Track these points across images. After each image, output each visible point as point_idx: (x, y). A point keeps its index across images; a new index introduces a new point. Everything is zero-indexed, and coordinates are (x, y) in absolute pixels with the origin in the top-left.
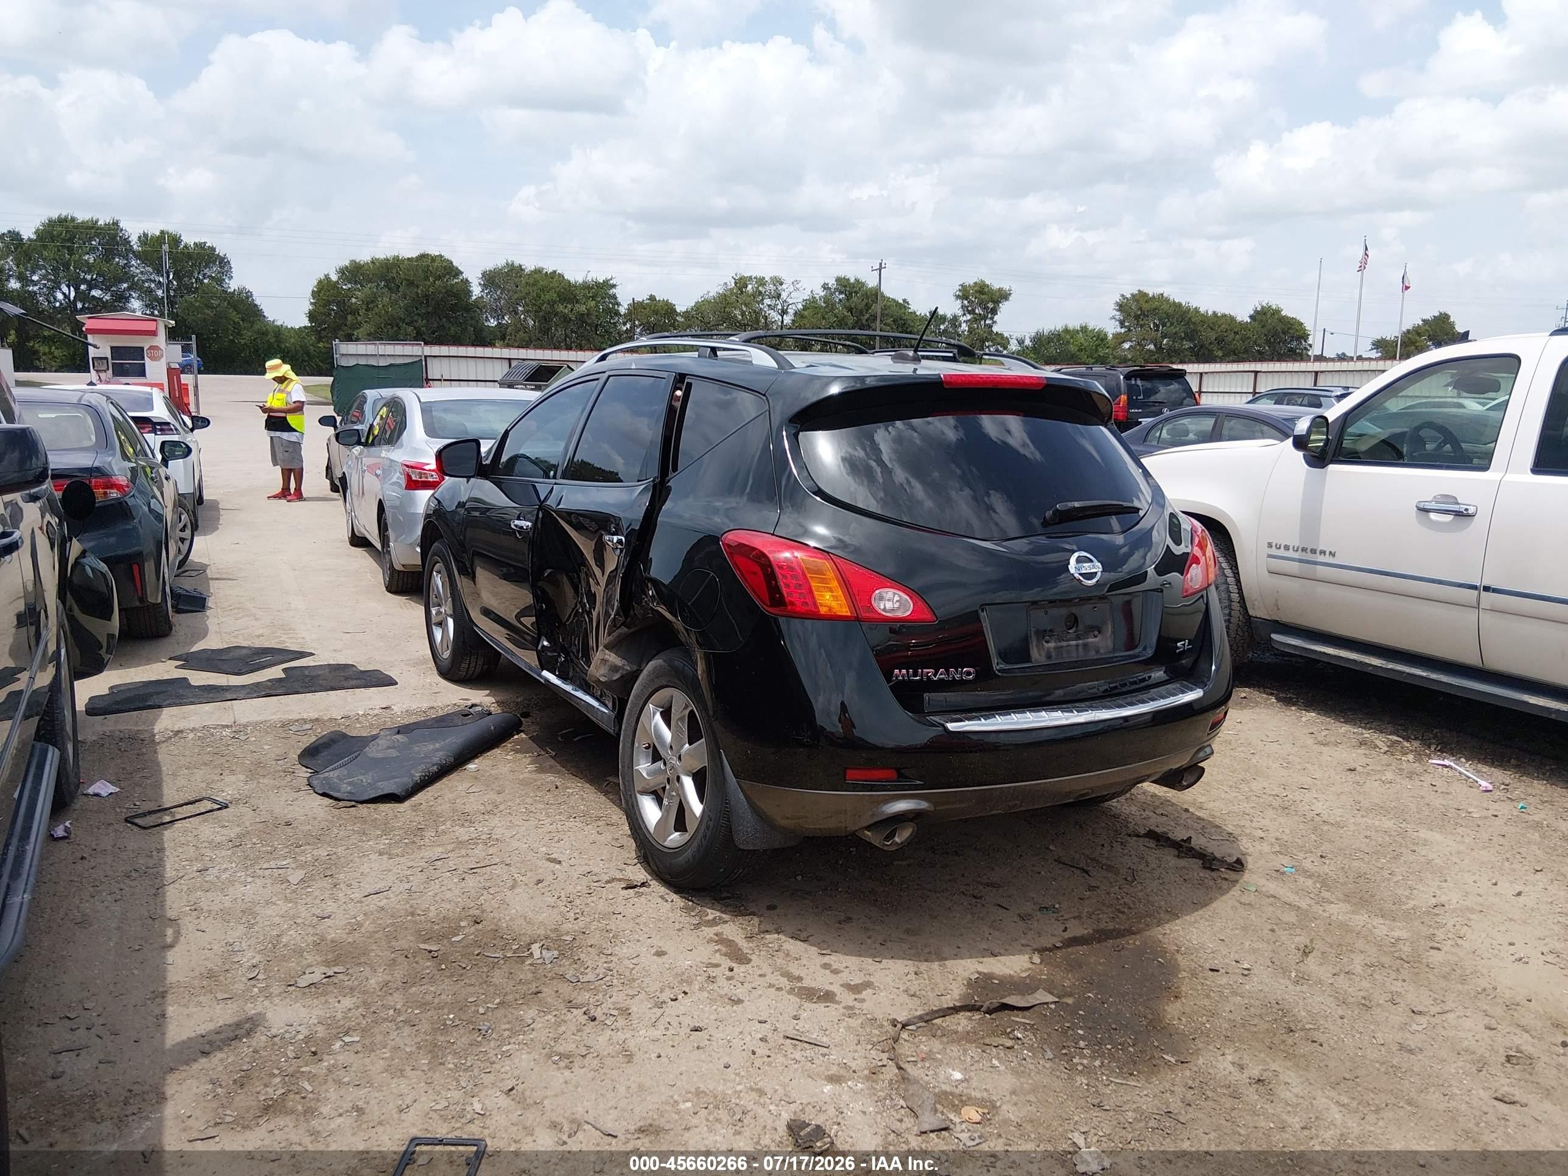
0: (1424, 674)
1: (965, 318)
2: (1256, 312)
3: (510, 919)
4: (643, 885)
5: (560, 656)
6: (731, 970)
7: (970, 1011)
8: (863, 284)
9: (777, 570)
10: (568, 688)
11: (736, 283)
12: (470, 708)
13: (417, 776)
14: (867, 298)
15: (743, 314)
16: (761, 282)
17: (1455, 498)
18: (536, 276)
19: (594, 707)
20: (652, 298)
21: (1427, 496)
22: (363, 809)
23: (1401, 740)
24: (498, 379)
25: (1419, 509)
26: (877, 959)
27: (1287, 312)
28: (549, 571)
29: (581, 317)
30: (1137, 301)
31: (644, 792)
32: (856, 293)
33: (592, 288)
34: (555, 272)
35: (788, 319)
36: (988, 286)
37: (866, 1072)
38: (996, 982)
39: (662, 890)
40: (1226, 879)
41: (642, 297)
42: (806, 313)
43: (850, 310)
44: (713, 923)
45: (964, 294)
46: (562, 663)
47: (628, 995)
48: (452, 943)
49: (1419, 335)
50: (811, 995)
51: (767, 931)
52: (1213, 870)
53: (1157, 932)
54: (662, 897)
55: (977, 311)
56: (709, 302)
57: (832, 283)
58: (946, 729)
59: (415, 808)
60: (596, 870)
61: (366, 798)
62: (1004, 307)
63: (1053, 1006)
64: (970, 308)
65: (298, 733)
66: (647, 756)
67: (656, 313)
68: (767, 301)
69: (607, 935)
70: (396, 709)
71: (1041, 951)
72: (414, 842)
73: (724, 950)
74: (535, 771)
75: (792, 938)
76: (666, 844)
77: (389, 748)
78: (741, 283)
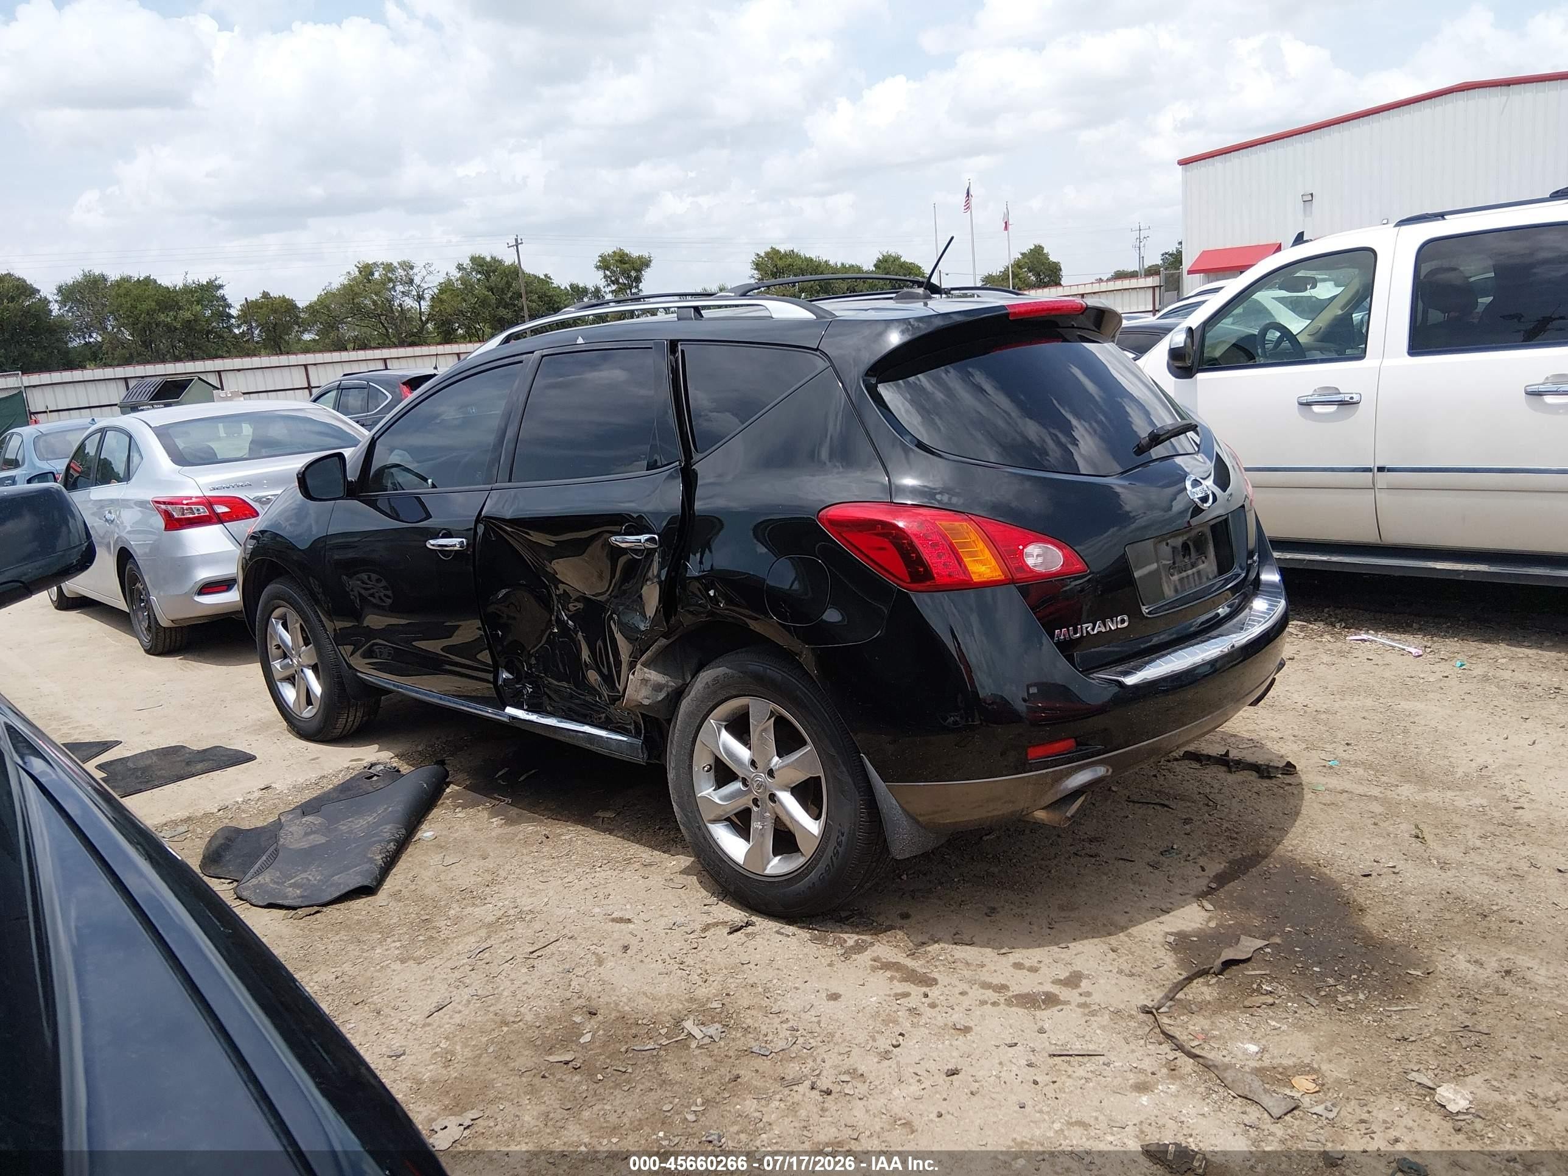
0: (1325, 558)
1: (610, 289)
2: (879, 261)
3: (629, 1000)
4: (748, 924)
5: (524, 687)
6: (926, 996)
7: (1200, 976)
8: (500, 262)
9: (916, 541)
10: (551, 721)
11: (360, 272)
12: (370, 768)
13: (379, 859)
14: (507, 276)
15: (374, 303)
16: (389, 268)
17: (1337, 389)
18: (126, 285)
19: (601, 737)
20: (265, 295)
21: (1307, 391)
22: (334, 913)
23: (1305, 624)
24: (118, 402)
25: (1301, 404)
26: (1063, 945)
27: (906, 258)
28: (504, 591)
29: (188, 325)
30: (772, 259)
31: (715, 821)
32: (494, 272)
33: (196, 292)
34: (147, 278)
35: (425, 305)
36: (627, 255)
37: (1165, 1071)
38: (1195, 939)
39: (773, 925)
40: (1290, 784)
41: (255, 295)
42: (444, 297)
43: (491, 289)
44: (859, 948)
45: (604, 264)
46: (530, 696)
47: (840, 1054)
48: (584, 1046)
49: (1020, 267)
50: (1029, 1001)
51: (924, 943)
52: (1270, 778)
53: (1280, 850)
54: (778, 932)
55: (621, 281)
56: (334, 294)
57: (467, 263)
58: (1121, 684)
59: (396, 896)
60: (680, 920)
61: (329, 898)
62: (647, 274)
63: (1269, 950)
64: (613, 279)
65: (176, 839)
66: (709, 780)
67: (275, 311)
68: (400, 288)
69: (754, 990)
70: (278, 786)
71: (1201, 896)
72: (431, 938)
73: (898, 975)
74: (505, 824)
75: (956, 944)
76: (768, 871)
77: (306, 834)
78: (367, 271)
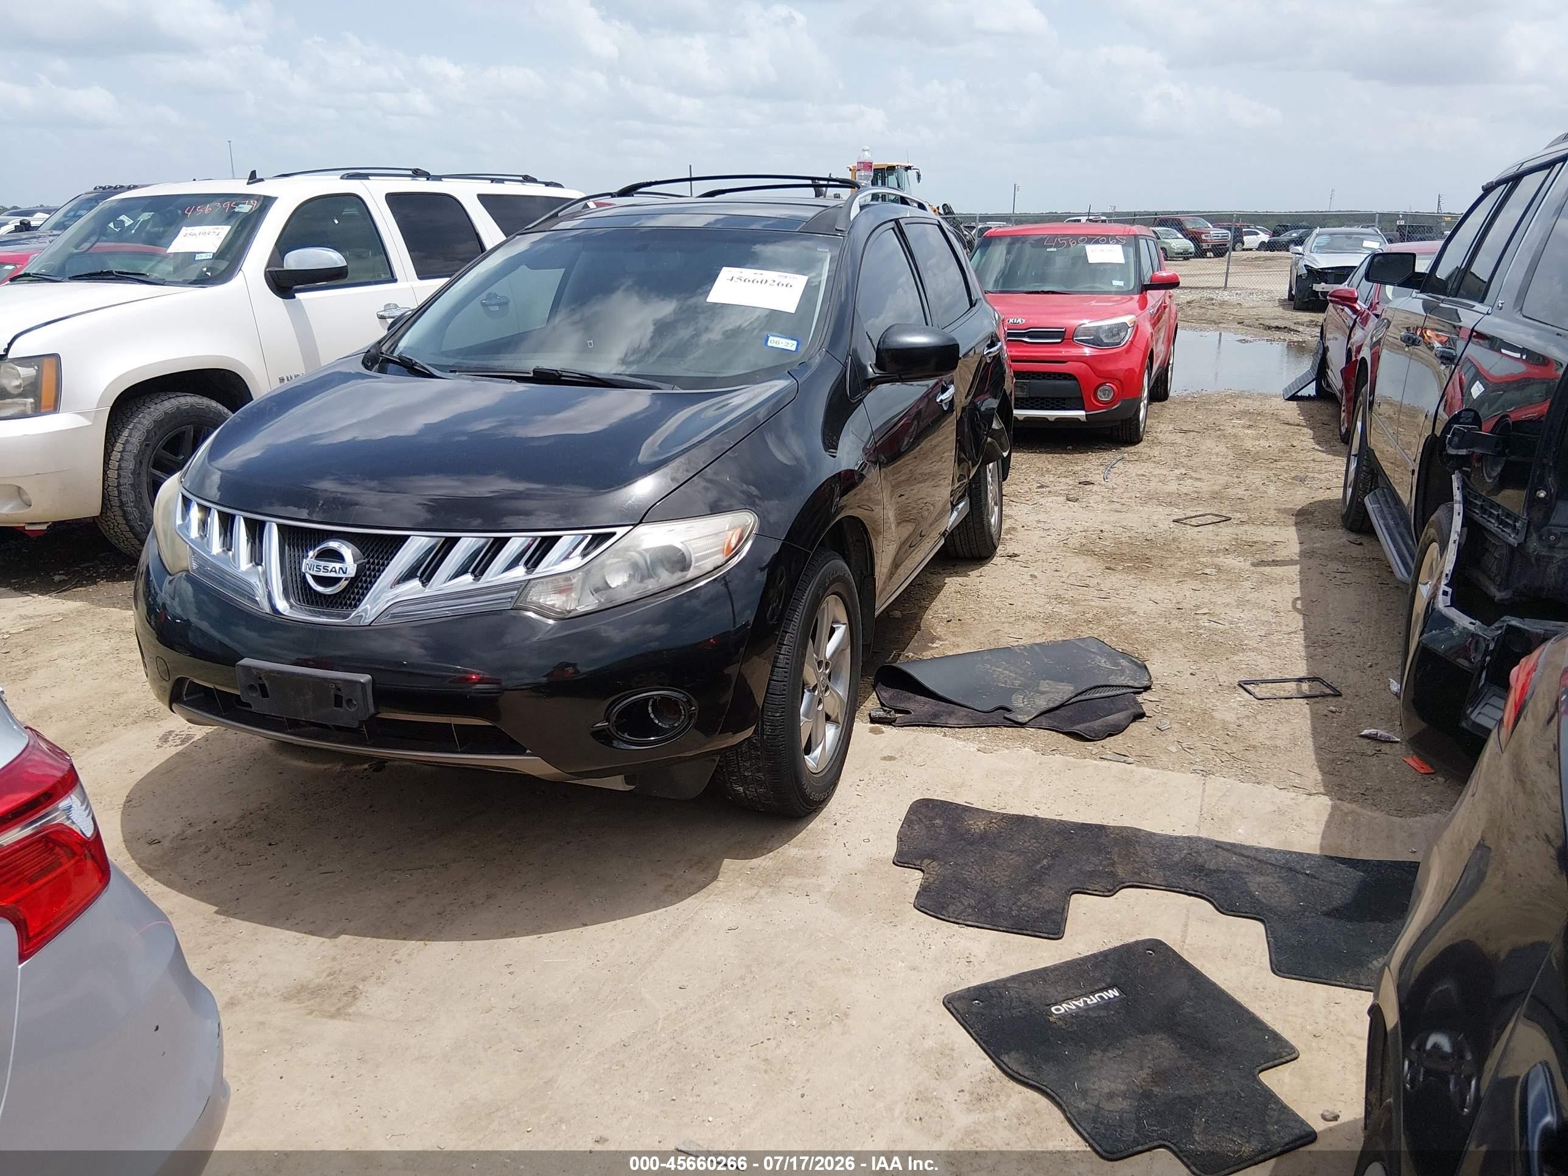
17: (397, 305)
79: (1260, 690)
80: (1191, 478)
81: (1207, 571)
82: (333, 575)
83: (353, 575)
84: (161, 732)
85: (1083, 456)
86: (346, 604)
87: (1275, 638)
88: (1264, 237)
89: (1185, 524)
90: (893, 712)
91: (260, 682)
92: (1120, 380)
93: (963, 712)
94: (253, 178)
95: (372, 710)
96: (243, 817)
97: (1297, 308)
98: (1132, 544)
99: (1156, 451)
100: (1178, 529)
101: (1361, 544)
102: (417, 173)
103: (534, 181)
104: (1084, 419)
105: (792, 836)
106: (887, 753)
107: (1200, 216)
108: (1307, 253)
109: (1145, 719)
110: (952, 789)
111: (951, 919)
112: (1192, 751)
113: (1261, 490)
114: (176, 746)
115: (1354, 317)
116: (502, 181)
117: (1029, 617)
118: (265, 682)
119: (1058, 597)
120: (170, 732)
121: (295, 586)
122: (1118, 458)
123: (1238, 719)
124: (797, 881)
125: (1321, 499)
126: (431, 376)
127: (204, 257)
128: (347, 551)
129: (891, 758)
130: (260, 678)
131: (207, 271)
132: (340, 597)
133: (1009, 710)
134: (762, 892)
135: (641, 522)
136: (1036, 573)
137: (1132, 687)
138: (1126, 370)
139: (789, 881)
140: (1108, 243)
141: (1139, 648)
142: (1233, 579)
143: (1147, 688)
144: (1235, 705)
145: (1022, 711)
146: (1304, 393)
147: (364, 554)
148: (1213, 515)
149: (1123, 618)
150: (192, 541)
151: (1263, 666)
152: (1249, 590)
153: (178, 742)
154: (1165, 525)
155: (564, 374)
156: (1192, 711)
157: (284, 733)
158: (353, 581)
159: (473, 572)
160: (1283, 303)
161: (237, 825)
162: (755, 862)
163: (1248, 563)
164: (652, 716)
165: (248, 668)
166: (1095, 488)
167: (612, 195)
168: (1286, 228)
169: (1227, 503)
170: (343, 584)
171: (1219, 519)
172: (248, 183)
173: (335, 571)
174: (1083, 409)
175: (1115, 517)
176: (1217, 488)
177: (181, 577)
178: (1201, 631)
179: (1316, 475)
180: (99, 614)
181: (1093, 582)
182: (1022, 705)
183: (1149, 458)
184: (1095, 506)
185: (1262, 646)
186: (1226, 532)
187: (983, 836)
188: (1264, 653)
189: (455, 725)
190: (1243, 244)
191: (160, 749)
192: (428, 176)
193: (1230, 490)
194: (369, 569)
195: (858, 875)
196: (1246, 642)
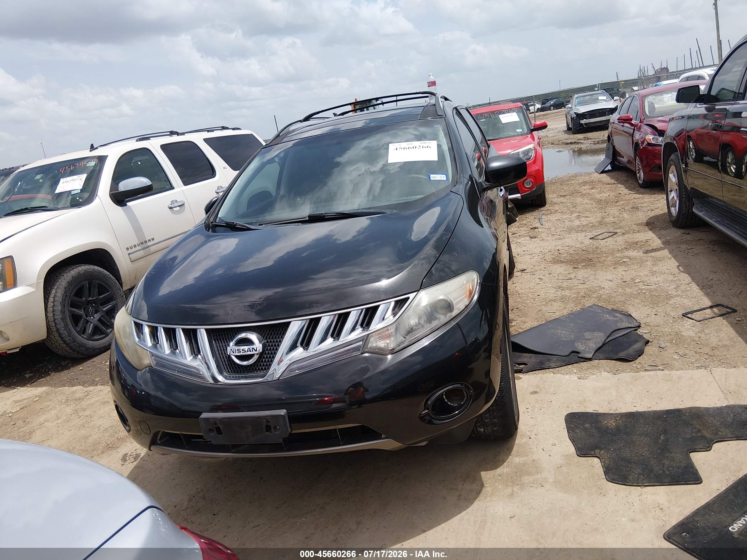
25: (169, 208)
77: (589, 340)
79: (697, 316)
80: (583, 217)
81: (625, 260)
82: (249, 353)
83: (261, 351)
84: (120, 455)
85: (523, 216)
86: (259, 369)
87: (683, 287)
88: (538, 106)
89: (597, 239)
90: (517, 365)
91: (216, 426)
92: (533, 176)
93: (554, 358)
94: (92, 148)
95: (290, 430)
96: (190, 500)
97: (574, 133)
98: (577, 254)
99: (557, 207)
100: (595, 243)
101: (689, 234)
102: (172, 133)
103: (227, 128)
104: (520, 198)
105: (510, 449)
106: (532, 390)
107: (510, 101)
108: (573, 107)
109: (650, 343)
110: (581, 404)
111: (634, 484)
112: (687, 357)
113: (620, 217)
114: (132, 462)
115: (633, 128)
116: (213, 131)
117: (552, 300)
118: (219, 426)
119: (560, 287)
120: (126, 455)
121: (224, 364)
122: (542, 213)
123: (696, 333)
124: (531, 478)
125: (652, 215)
126: (249, 229)
127: (76, 192)
128: (253, 337)
129: (535, 393)
130: (216, 424)
131: (79, 199)
132: (254, 366)
133: (579, 353)
134: (515, 489)
135: (421, 288)
136: (541, 277)
137: (632, 327)
138: (535, 171)
139: (526, 479)
140: (509, 112)
141: (619, 306)
142: (641, 263)
143: (639, 327)
144: (689, 327)
145: (585, 351)
146: (606, 169)
147: (263, 337)
148: (607, 232)
149: (600, 292)
150: (149, 348)
151: (688, 303)
152: (652, 266)
153: (133, 460)
154: (587, 242)
155: (326, 215)
156: (670, 335)
157: (231, 453)
158: (261, 355)
159: (332, 336)
160: (565, 132)
161: (189, 506)
162: (499, 471)
163: (641, 253)
164: (446, 400)
165: (207, 419)
166: (540, 230)
167: (301, 121)
168: (548, 100)
169: (609, 225)
170: (256, 357)
171: (611, 234)
172: (90, 151)
173: (250, 351)
174: (519, 193)
175: (560, 242)
176: (599, 219)
177: (146, 370)
178: (644, 291)
179: (642, 205)
180: (58, 392)
181: (572, 276)
182: (583, 348)
183: (556, 211)
184: (546, 238)
185: (679, 293)
186: (620, 240)
187: (618, 429)
188: (683, 297)
189: (338, 429)
190: (530, 111)
191: (124, 467)
192: (178, 134)
193: (606, 219)
194: (269, 345)
195: (563, 468)
196: (670, 293)
